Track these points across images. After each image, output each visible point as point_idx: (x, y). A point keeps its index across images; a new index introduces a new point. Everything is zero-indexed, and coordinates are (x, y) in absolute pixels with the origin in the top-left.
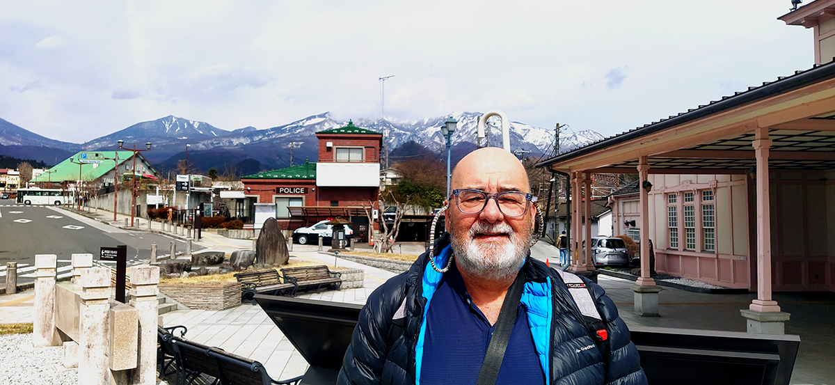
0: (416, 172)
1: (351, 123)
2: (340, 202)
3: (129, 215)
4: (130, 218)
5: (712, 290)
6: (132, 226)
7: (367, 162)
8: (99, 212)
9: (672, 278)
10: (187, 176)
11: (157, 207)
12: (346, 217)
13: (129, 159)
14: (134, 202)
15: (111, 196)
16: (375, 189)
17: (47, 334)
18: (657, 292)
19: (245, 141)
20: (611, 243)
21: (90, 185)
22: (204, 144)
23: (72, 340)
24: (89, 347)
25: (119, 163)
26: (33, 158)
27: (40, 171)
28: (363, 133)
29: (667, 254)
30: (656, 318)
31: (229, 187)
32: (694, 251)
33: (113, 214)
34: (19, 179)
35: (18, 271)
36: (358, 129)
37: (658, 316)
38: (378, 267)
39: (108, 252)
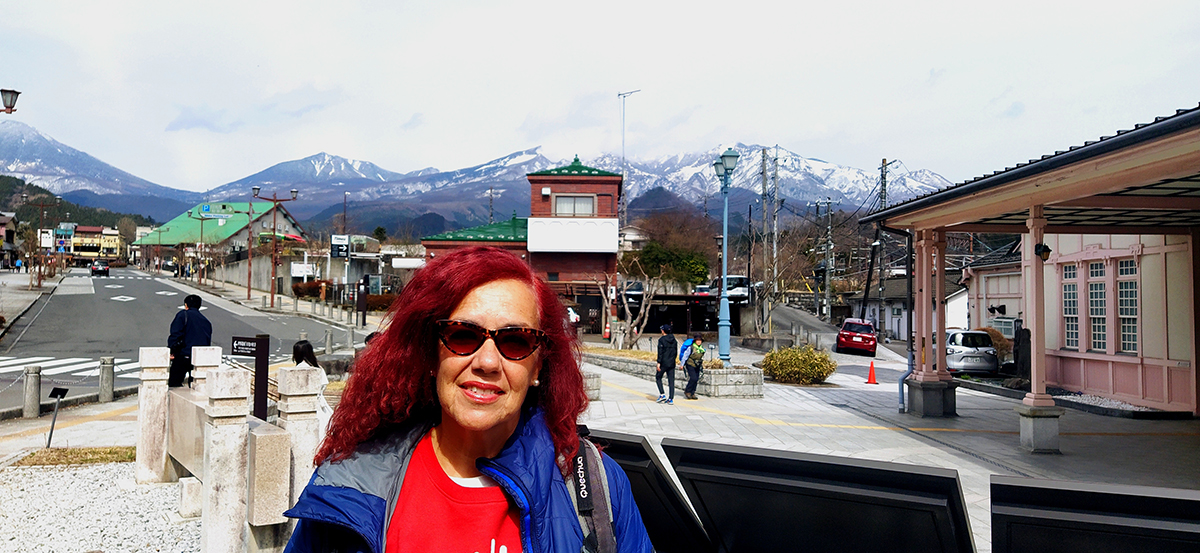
0: (667, 233)
1: (576, 160)
2: (561, 275)
3: (267, 292)
4: (269, 296)
5: (1134, 412)
6: (272, 306)
7: (600, 216)
8: (228, 287)
9: (1069, 393)
10: (346, 237)
11: (305, 281)
12: (571, 297)
13: (267, 214)
14: (274, 273)
15: (243, 265)
16: (612, 256)
17: (155, 464)
18: (1058, 417)
19: (425, 188)
20: (970, 340)
21: (214, 250)
22: (367, 193)
23: (191, 475)
24: (218, 490)
25: (254, 219)
26: (137, 211)
27: (147, 230)
28: (594, 175)
29: (1061, 357)
30: (1055, 456)
31: (403, 253)
32: (1105, 353)
33: (247, 290)
34: (118, 241)
35: (116, 369)
36: (586, 168)
37: (1057, 452)
38: (620, 371)
39: (243, 344)
